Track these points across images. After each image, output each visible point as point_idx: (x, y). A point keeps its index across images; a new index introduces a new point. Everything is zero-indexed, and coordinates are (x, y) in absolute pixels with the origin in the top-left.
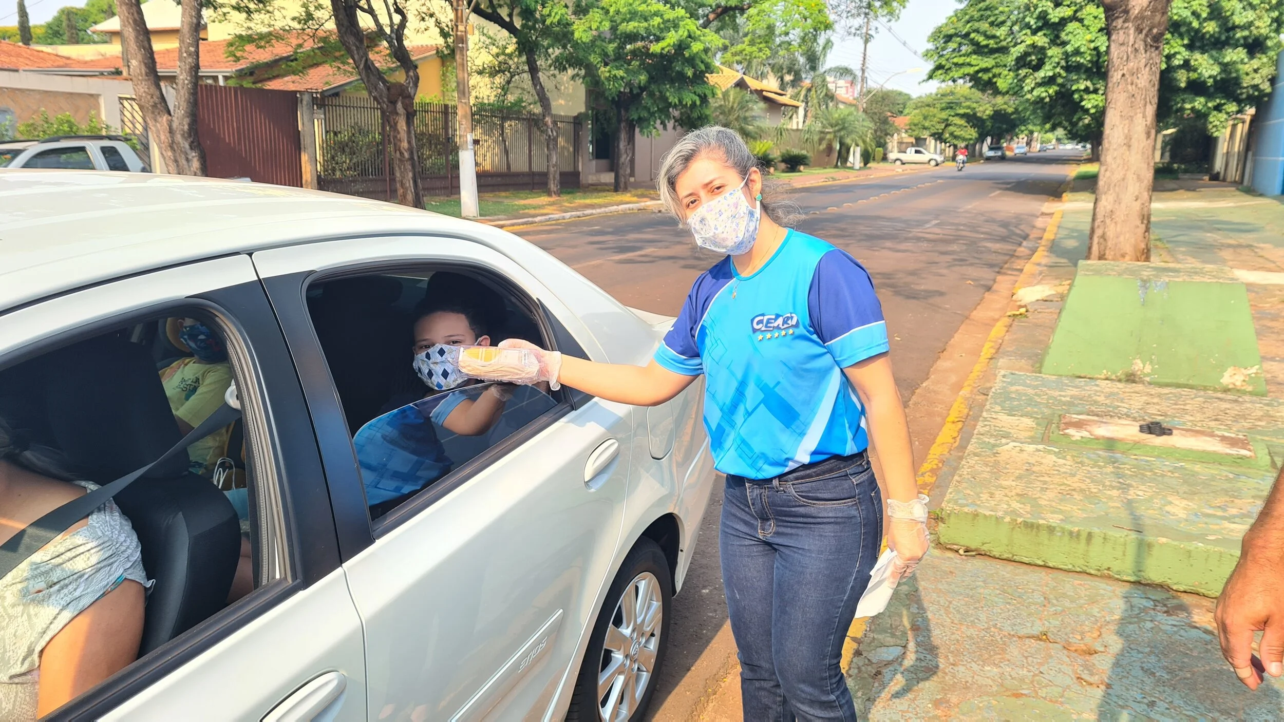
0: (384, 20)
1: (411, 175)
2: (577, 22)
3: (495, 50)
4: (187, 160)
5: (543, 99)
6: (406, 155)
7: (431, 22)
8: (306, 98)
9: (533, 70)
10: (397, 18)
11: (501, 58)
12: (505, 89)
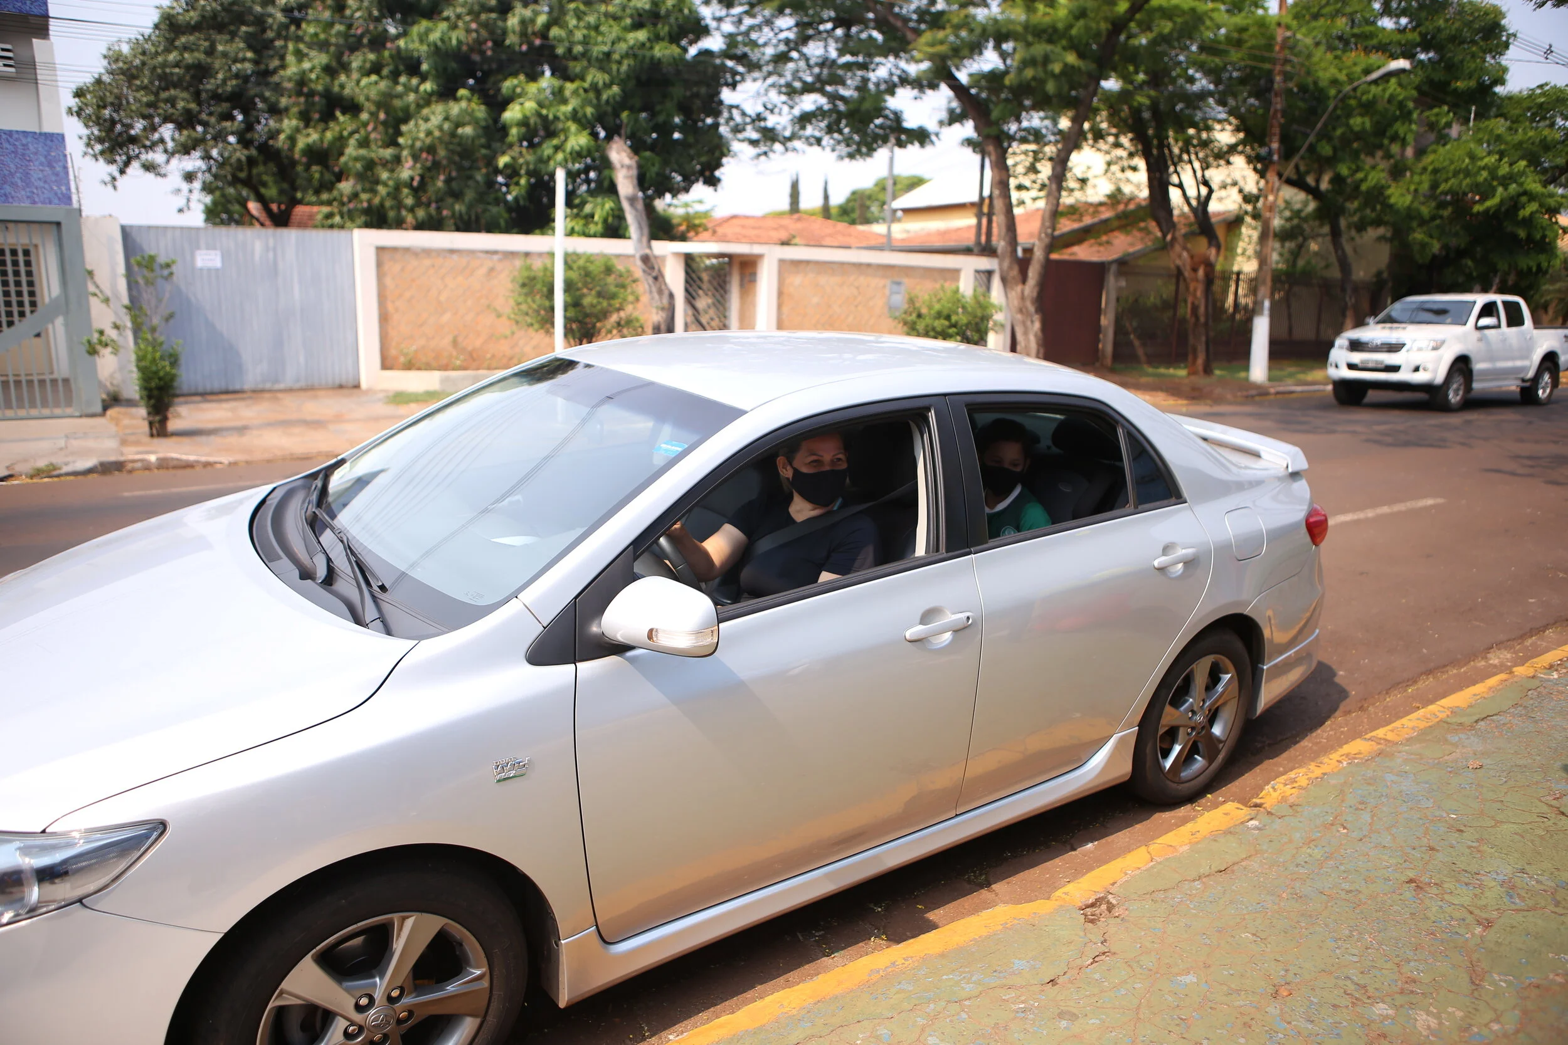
0: (1192, 192)
1: (1203, 339)
2: (1394, 185)
3: (1287, 214)
4: (1032, 322)
5: (1345, 266)
6: (1202, 319)
7: (1235, 190)
8: (1114, 268)
9: (1336, 234)
10: (1204, 191)
11: (1296, 221)
12: (1295, 254)
